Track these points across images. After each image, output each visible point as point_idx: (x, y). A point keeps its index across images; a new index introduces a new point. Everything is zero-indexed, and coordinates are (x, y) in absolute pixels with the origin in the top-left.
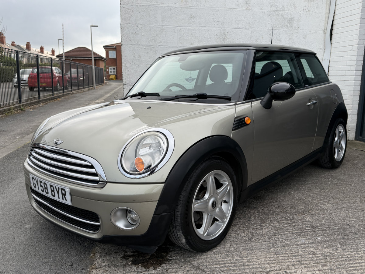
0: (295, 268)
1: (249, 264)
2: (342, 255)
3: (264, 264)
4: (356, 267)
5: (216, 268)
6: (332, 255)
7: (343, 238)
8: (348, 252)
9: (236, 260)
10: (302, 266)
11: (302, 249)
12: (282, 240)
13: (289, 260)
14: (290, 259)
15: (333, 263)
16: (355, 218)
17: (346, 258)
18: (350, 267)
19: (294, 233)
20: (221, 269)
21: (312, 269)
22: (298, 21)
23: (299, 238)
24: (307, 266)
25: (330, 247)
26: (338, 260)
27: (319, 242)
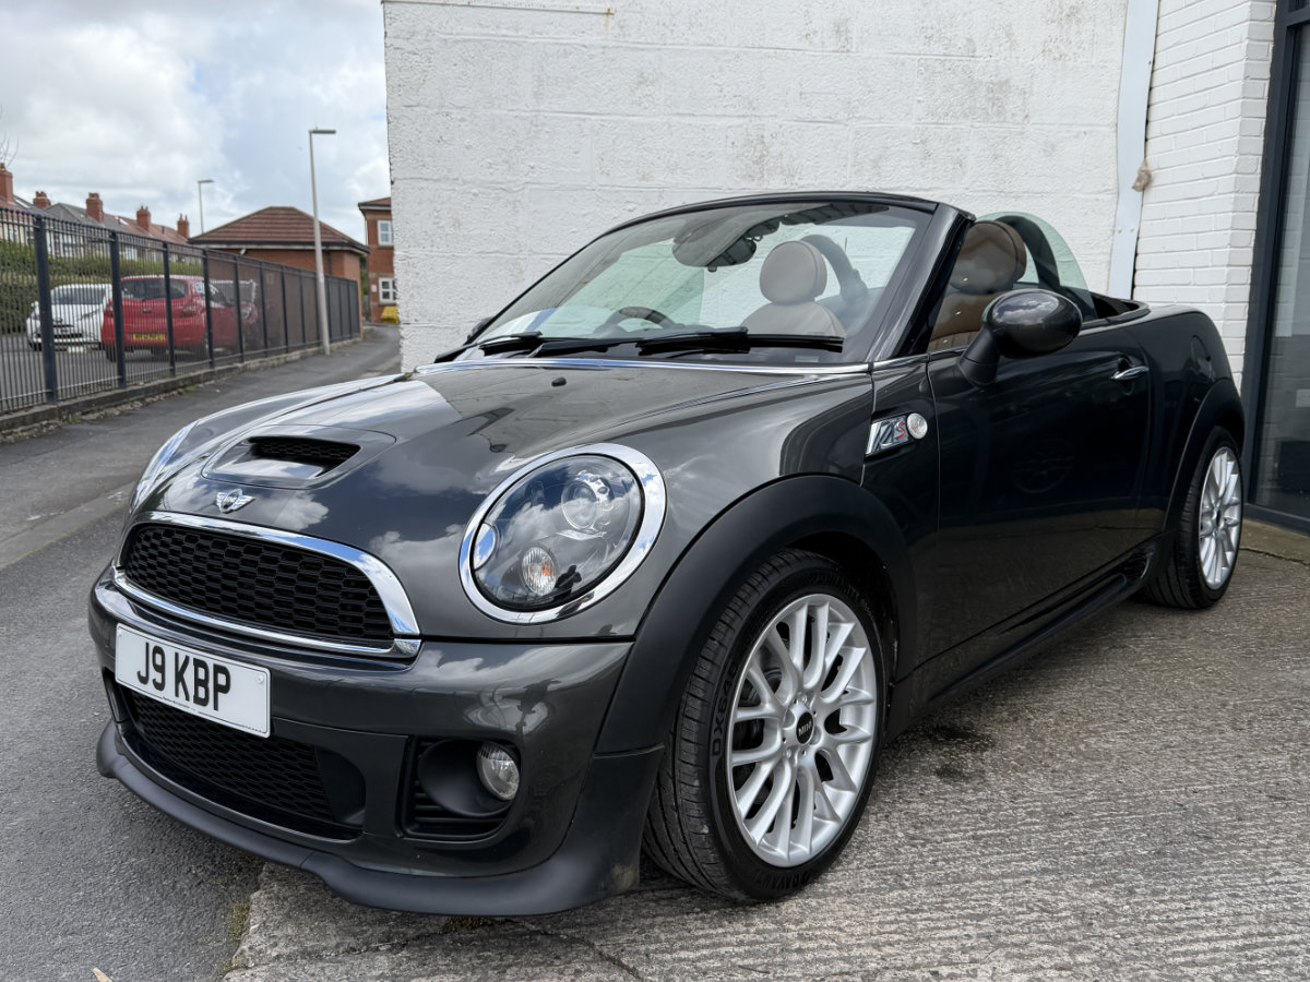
0: (973, 961)
1: (805, 946)
2: (1150, 913)
3: (859, 946)
4: (1197, 953)
5: (680, 960)
6: (1112, 911)
7: (1159, 853)
8: (1172, 900)
9: (758, 932)
10: (997, 952)
11: (1006, 891)
12: (934, 862)
13: (955, 932)
14: (954, 927)
15: (1111, 942)
16: (1210, 783)
17: (1162, 921)
18: (1174, 955)
19: (983, 836)
20: (699, 964)
21: (1034, 963)
22: (1025, 93)
23: (999, 853)
24: (1015, 951)
25: (1109, 884)
26: (1132, 928)
27: (1068, 869)
